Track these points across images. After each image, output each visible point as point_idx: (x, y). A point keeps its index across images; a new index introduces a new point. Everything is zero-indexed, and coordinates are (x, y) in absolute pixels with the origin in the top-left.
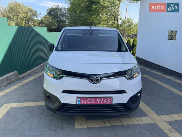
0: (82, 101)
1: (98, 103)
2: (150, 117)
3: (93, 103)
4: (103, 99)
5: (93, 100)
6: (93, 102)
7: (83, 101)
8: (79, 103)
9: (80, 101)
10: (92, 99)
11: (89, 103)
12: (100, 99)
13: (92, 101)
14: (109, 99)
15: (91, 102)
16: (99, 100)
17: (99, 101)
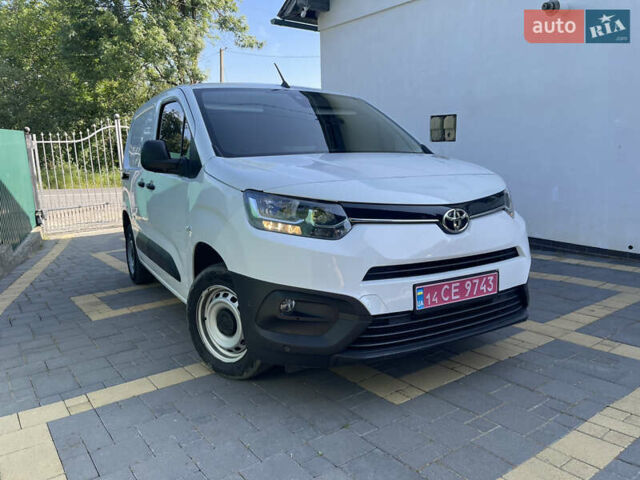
0: (428, 297)
1: (467, 297)
2: (529, 331)
3: (456, 298)
4: (477, 281)
5: (455, 288)
6: (456, 294)
7: (431, 298)
8: (420, 305)
9: (423, 297)
10: (453, 285)
11: (446, 299)
12: (471, 280)
13: (453, 291)
14: (492, 278)
15: (451, 296)
16: (468, 286)
17: (469, 288)
